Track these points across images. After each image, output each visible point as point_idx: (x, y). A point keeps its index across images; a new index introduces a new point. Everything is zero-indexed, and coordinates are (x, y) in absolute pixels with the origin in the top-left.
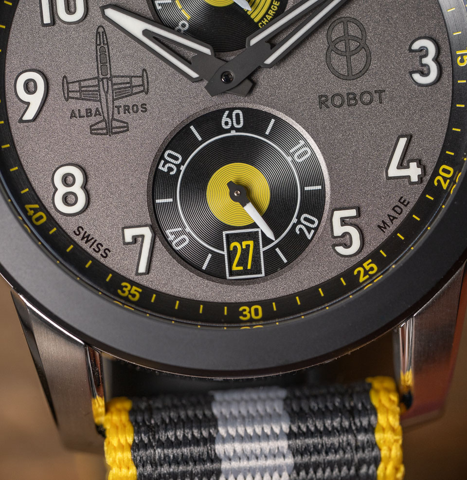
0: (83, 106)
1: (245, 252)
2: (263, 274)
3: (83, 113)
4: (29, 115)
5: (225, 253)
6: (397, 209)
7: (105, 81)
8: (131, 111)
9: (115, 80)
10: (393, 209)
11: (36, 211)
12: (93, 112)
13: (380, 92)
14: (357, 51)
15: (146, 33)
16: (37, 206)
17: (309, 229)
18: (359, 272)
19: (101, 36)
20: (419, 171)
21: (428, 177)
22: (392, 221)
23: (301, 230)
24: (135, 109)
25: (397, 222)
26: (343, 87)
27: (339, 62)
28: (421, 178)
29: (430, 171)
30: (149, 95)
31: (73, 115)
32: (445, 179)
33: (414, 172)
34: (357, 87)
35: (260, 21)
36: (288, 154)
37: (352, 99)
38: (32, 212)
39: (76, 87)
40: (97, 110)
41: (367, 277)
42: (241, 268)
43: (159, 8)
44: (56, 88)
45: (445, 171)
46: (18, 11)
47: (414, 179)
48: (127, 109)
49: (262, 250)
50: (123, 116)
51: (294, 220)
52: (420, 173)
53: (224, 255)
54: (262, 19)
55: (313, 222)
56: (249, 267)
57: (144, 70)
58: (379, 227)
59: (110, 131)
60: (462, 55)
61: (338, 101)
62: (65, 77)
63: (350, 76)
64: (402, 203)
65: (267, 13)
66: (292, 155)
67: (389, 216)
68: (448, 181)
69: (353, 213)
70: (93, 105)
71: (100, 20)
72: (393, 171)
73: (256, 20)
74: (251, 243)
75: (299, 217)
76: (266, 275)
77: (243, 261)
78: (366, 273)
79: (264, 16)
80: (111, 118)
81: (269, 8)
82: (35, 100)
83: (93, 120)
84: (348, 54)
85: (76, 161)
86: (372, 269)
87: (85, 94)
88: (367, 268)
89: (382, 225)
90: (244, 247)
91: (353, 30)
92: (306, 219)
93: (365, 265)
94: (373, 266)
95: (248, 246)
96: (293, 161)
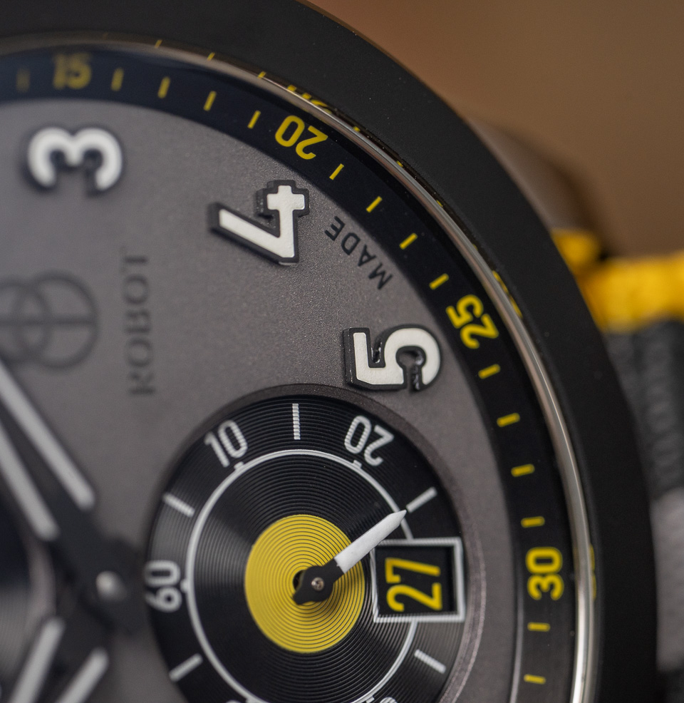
1: (409, 578)
2: (455, 542)
5: (414, 621)
6: (349, 245)
10: (348, 252)
17: (374, 437)
18: (473, 336)
20: (285, 190)
22: (371, 258)
23: (374, 455)
25: (374, 248)
32: (306, 135)
33: (285, 201)
36: (231, 469)
41: (486, 320)
42: (436, 589)
45: (288, 135)
47: (299, 202)
49: (410, 541)
51: (356, 466)
52: (289, 188)
53: (419, 625)
55: (360, 428)
56: (433, 570)
58: (381, 285)
61: (139, 352)
64: (338, 231)
66: (233, 461)
67: (361, 263)
68: (311, 129)
69: (360, 340)
72: (283, 245)
74: (391, 563)
75: (351, 457)
77: (424, 584)
78: (477, 321)
86: (470, 309)
88: (466, 317)
89: (377, 280)
90: (396, 579)
92: (355, 442)
93: (457, 322)
94: (462, 304)
95: (397, 571)
96: (245, 459)
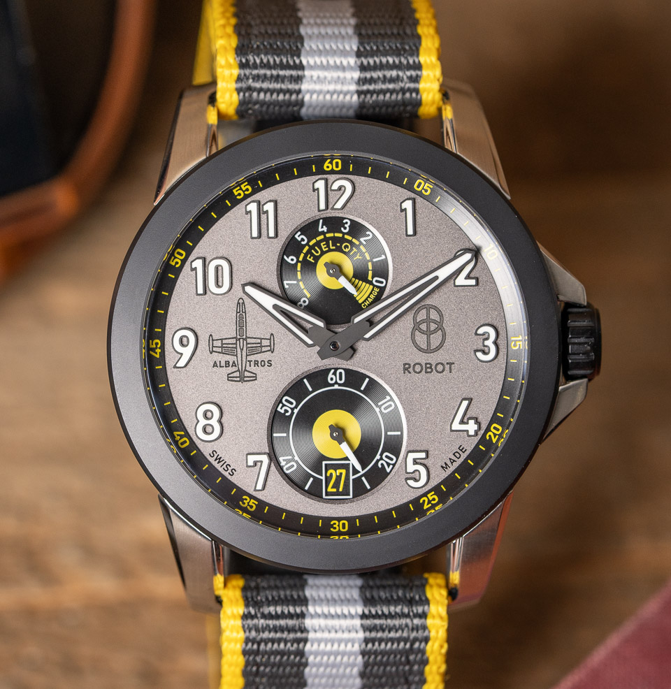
0: (223, 358)
1: (339, 478)
2: (351, 496)
3: (223, 364)
4: (182, 363)
5: (323, 478)
6: (457, 454)
7: (241, 340)
8: (259, 365)
9: (249, 341)
10: (454, 454)
11: (182, 437)
12: (231, 364)
13: (451, 364)
14: (435, 331)
15: (275, 307)
16: (183, 433)
17: (389, 465)
18: (424, 501)
19: (240, 305)
20: (476, 427)
21: (482, 432)
22: (452, 463)
23: (382, 464)
24: (263, 363)
25: (456, 465)
26: (423, 358)
27: (421, 339)
28: (476, 433)
29: (484, 427)
30: (274, 354)
31: (215, 365)
32: (495, 435)
33: (472, 427)
34: (433, 359)
35: (363, 302)
36: (377, 406)
37: (428, 368)
38: (179, 437)
39: (218, 343)
40: (234, 362)
41: (430, 505)
42: (335, 490)
43: (286, 287)
44: (203, 344)
45: (495, 428)
46: (179, 282)
47: (471, 433)
48: (256, 363)
49: (352, 478)
50: (253, 369)
51: (378, 457)
52: (476, 429)
53: (322, 480)
54: (365, 301)
55: (392, 459)
56: (341, 490)
57: (272, 334)
58: (442, 467)
59: (242, 379)
60: (515, 341)
61: (418, 368)
62: (211, 335)
63: (428, 351)
64: (461, 450)
65: (369, 297)
66: (380, 407)
67: (450, 459)
68: (497, 436)
69: (423, 455)
70: (231, 359)
71: (241, 294)
72: (456, 426)
73: (360, 302)
74: (344, 471)
75: (381, 455)
76: (353, 497)
77: (336, 485)
78: (429, 502)
79: (367, 299)
80: (244, 369)
81: (371, 293)
82: (187, 352)
83: (230, 369)
84: (429, 333)
85: (215, 400)
86: (434, 499)
87: (225, 350)
88: (431, 498)
89: (444, 466)
90: (338, 474)
91: (434, 315)
92: (387, 457)
93: (429, 495)
94: (435, 497)
95: (341, 474)
96: (381, 412)
